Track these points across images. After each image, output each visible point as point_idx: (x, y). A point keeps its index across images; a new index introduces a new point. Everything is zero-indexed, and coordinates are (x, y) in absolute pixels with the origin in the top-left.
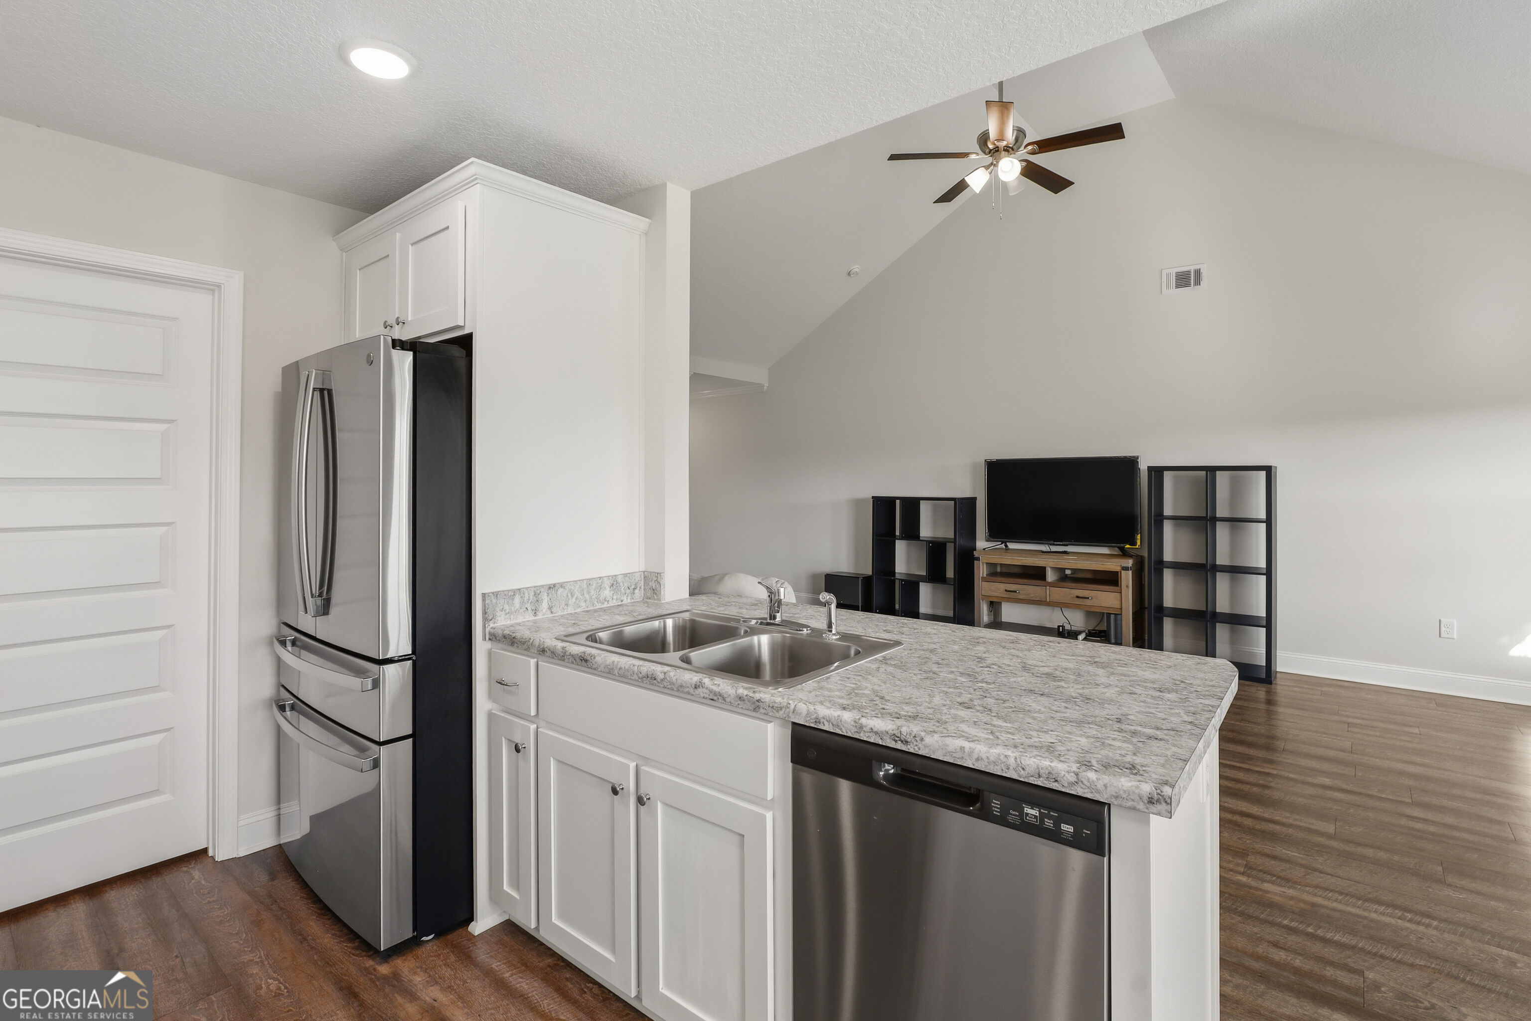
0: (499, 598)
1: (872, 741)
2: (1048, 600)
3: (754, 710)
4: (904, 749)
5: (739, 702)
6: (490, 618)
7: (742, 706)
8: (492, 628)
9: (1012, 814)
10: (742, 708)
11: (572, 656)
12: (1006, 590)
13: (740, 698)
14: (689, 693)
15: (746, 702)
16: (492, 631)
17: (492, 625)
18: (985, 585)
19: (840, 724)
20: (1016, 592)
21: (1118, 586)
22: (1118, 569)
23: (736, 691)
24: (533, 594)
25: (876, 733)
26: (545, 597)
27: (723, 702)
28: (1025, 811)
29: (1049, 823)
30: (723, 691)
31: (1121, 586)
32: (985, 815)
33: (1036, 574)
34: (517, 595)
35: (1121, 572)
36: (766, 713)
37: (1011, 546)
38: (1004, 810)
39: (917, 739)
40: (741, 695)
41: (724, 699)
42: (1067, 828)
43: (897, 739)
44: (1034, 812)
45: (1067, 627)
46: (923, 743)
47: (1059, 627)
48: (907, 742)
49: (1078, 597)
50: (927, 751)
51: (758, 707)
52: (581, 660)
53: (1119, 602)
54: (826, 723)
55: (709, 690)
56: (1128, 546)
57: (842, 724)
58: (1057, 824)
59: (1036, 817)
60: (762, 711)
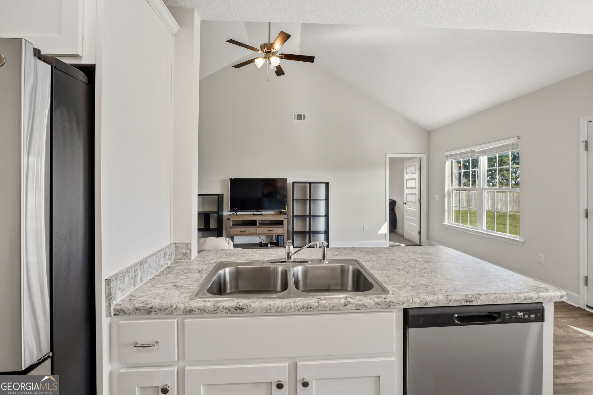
0: (118, 280)
1: (455, 305)
2: (257, 233)
3: (387, 308)
4: (471, 305)
5: (377, 306)
6: (113, 298)
7: (378, 308)
8: (116, 305)
9: (513, 318)
10: (379, 309)
11: (226, 308)
12: (241, 231)
13: (378, 304)
14: (339, 310)
15: (382, 305)
16: (117, 307)
17: (114, 303)
18: (232, 229)
19: (439, 302)
20: (245, 231)
21: (283, 225)
22: (283, 219)
23: (374, 301)
24: (134, 271)
25: (457, 301)
26: (139, 271)
27: (365, 309)
28: (518, 315)
29: (526, 316)
30: (365, 303)
31: (284, 225)
32: (504, 322)
33: (253, 223)
34: (127, 275)
35: (284, 220)
36: (395, 307)
37: (238, 213)
38: (510, 317)
39: (476, 298)
40: (378, 302)
41: (366, 307)
42: (533, 316)
43: (467, 301)
44: (521, 314)
45: (263, 242)
46: (480, 299)
47: (260, 243)
48: (472, 301)
49: (269, 231)
50: (481, 303)
51: (390, 305)
52: (237, 310)
53: (283, 231)
54: (431, 303)
55: (355, 305)
56: (283, 210)
57: (440, 302)
58: (529, 316)
59: (522, 315)
60: (392, 307)
